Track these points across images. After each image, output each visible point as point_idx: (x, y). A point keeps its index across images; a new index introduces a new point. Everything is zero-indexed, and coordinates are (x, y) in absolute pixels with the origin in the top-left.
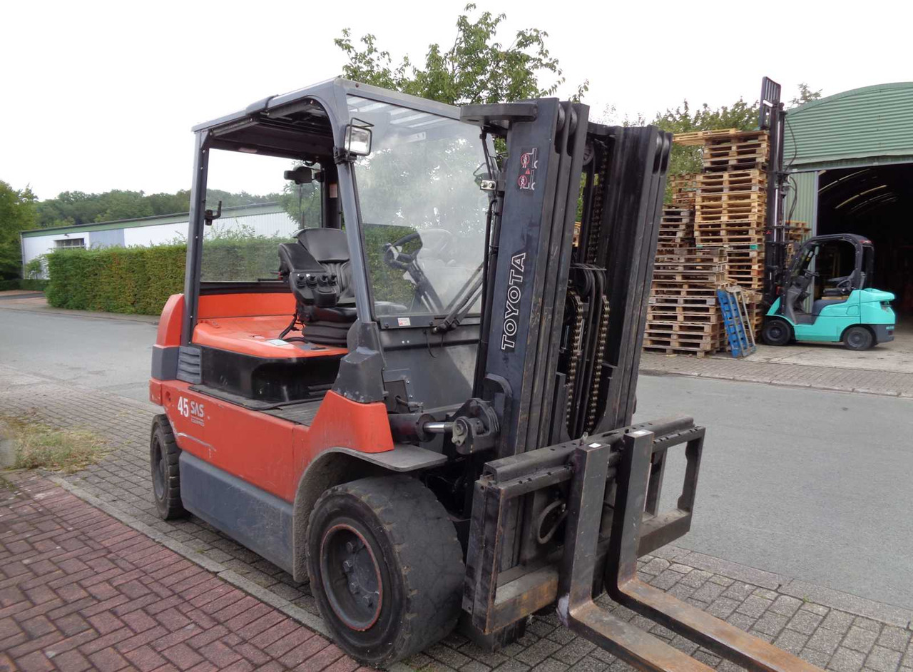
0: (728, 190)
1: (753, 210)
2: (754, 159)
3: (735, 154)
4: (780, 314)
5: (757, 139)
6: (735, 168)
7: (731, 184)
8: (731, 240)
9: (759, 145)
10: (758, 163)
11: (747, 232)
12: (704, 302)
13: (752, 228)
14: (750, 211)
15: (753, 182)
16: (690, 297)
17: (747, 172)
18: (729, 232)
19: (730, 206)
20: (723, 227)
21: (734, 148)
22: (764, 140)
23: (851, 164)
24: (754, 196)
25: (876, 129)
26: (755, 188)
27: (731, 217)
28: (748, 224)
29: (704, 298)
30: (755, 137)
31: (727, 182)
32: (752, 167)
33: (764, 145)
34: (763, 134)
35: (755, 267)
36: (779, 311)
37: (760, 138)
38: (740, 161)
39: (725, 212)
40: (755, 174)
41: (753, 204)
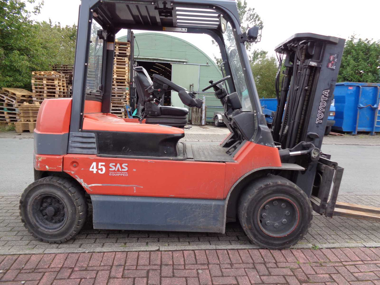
0: (116, 64)
1: (126, 74)
2: (126, 53)
3: (118, 50)
4: (137, 115)
5: (126, 45)
6: (119, 56)
7: (117, 62)
8: (118, 85)
9: (127, 48)
10: (128, 55)
11: (124, 83)
12: (120, 110)
13: (126, 81)
14: (125, 74)
15: (126, 62)
16: (114, 108)
17: (123, 58)
18: (117, 82)
19: (117, 71)
20: (115, 80)
21: (117, 47)
22: (129, 46)
23: (147, 60)
24: (127, 68)
25: (154, 49)
26: (127, 65)
27: (117, 76)
28: (125, 79)
29: (120, 108)
30: (125, 44)
31: (116, 61)
32: (126, 56)
33: (129, 48)
34: (129, 44)
35: (128, 97)
36: (137, 114)
37: (128, 45)
38: (120, 53)
39: (115, 73)
40: (126, 59)
41: (126, 72)
